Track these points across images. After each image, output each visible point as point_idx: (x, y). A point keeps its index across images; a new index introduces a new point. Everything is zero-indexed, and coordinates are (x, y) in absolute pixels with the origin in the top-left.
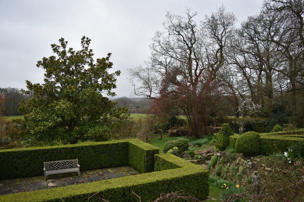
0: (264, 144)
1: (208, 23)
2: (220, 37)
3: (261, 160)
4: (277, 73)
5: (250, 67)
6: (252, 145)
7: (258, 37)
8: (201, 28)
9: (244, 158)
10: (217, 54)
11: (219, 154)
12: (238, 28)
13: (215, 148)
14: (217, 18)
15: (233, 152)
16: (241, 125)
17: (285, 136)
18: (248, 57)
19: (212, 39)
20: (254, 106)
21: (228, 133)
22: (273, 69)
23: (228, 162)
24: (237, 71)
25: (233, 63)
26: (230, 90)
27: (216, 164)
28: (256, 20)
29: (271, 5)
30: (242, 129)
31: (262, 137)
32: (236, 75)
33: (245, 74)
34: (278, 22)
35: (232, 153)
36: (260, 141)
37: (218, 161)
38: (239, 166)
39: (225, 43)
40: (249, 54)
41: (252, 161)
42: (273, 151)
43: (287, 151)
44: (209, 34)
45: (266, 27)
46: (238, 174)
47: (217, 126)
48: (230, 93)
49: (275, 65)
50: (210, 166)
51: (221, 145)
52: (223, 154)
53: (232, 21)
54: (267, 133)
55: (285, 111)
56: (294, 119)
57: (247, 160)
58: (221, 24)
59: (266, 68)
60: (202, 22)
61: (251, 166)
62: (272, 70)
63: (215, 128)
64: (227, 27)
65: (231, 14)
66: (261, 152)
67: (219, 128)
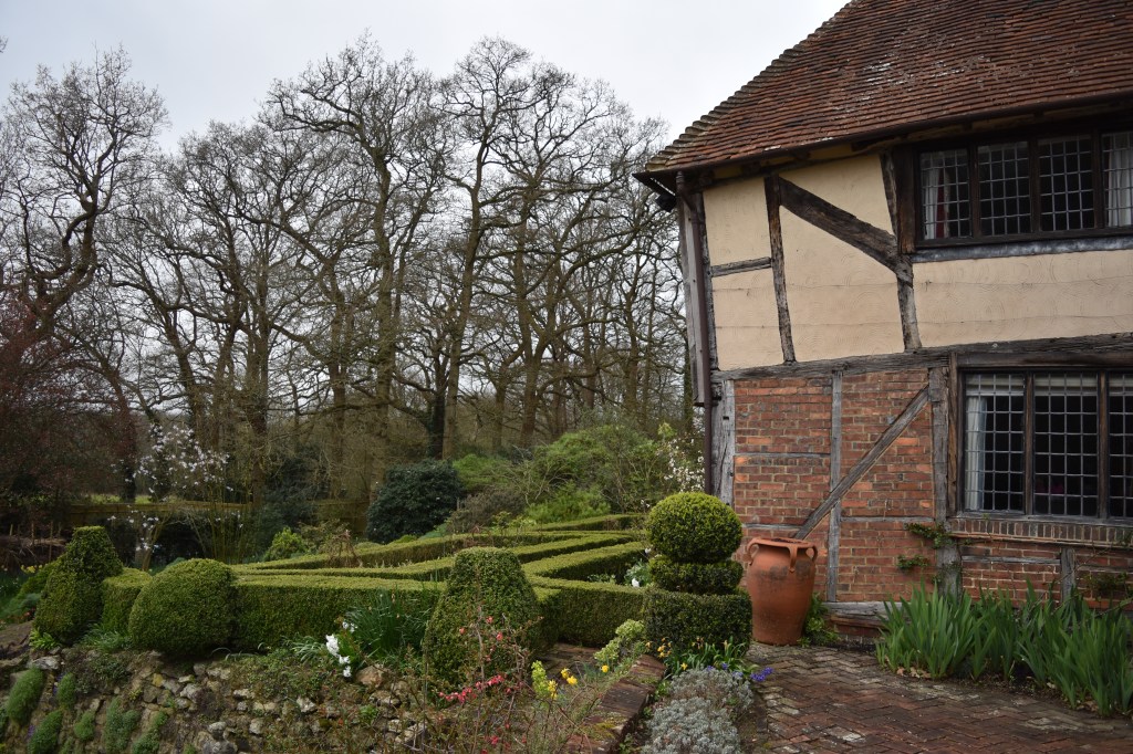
0: (249, 607)
1: (47, 103)
2: (89, 171)
3: (237, 673)
4: (288, 345)
5: (196, 310)
6: (201, 616)
7: (237, 204)
8: (14, 113)
9: (163, 672)
10: (69, 236)
11: (51, 662)
12: (166, 152)
13: (35, 633)
14: (91, 91)
15: (119, 649)
16: (145, 530)
17: (326, 574)
18: (191, 271)
19: (54, 171)
20: (202, 456)
21: (97, 565)
22: (276, 327)
23: (93, 693)
24: (144, 317)
25: (132, 285)
26: (107, 389)
27: (36, 707)
28: (238, 140)
29: (298, 104)
30: (147, 547)
31: (241, 582)
32: (138, 333)
33: (171, 332)
34: (312, 169)
35: (111, 652)
36: (235, 597)
37: (46, 694)
38: (144, 708)
39: (108, 199)
40: (198, 262)
41: (200, 682)
42: (283, 633)
43: (335, 629)
44: (45, 148)
45: (269, 176)
46: (137, 741)
47: (38, 534)
48: (109, 402)
49: (284, 317)
50: (7, 720)
51: (64, 620)
52: (73, 660)
53: (151, 120)
54: (255, 565)
55: (308, 481)
56: (333, 508)
57: (176, 679)
58: (102, 121)
59: (251, 319)
60: (22, 89)
61: (194, 701)
62: (273, 331)
63: (29, 543)
64: (126, 141)
65: (148, 92)
66: (235, 642)
67: (47, 541)
